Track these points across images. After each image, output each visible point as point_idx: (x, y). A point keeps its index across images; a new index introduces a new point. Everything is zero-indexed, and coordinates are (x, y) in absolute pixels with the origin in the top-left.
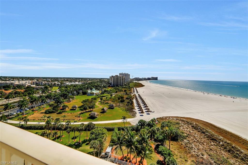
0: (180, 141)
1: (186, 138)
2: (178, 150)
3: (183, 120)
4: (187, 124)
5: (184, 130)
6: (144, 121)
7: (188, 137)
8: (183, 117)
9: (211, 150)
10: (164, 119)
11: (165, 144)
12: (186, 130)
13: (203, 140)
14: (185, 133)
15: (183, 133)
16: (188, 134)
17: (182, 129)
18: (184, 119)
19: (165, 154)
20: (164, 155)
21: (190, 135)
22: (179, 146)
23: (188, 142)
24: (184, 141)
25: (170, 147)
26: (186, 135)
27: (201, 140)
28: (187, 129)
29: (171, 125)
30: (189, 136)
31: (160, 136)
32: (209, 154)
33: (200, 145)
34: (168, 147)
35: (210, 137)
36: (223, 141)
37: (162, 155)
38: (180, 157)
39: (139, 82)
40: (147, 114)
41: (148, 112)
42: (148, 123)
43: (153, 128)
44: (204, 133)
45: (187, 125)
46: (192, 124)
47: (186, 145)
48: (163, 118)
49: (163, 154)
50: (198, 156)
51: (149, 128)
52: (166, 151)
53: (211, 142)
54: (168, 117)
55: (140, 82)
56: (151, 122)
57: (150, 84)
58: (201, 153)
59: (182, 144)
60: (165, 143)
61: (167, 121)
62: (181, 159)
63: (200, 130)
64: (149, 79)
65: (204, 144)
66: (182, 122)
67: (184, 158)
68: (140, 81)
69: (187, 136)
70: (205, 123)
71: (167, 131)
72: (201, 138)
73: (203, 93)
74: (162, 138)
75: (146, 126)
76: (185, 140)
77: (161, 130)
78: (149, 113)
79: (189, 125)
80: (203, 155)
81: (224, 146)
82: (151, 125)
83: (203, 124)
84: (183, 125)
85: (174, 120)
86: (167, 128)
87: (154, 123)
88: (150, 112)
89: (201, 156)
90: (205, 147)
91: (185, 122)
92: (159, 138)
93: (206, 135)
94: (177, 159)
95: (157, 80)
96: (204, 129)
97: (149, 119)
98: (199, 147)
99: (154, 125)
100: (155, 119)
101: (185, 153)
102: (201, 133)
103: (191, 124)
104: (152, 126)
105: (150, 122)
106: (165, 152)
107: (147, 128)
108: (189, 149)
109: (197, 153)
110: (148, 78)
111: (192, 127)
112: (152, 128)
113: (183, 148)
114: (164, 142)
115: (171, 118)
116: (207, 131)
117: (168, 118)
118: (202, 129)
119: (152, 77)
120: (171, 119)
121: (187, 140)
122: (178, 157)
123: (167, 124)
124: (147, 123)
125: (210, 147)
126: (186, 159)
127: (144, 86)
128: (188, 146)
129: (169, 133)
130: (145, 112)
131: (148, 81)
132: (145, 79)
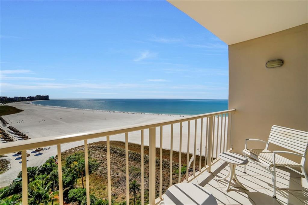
0: (94, 172)
1: (100, 165)
2: (94, 183)
3: (93, 147)
4: (98, 149)
5: (96, 158)
6: (33, 167)
7: (101, 164)
8: (93, 142)
9: (123, 165)
10: (68, 153)
11: (76, 185)
12: (98, 156)
13: (116, 160)
14: (98, 160)
15: (95, 161)
16: (101, 160)
17: (93, 157)
18: (95, 145)
19: (80, 197)
20: (78, 200)
21: (104, 160)
22: (94, 178)
23: (103, 169)
24: (98, 170)
25: (83, 186)
26: (99, 162)
27: (114, 161)
28: (99, 154)
29: (80, 158)
30: (102, 162)
31: (67, 178)
32: (122, 170)
33: (114, 166)
34: (82, 186)
35: (121, 154)
36: (130, 153)
37: (75, 200)
38: (97, 189)
39: (6, 104)
40: (35, 155)
41: (39, 151)
42: (43, 167)
43: (54, 171)
44: (115, 152)
45: (98, 151)
46: (104, 147)
47: (101, 173)
48: (66, 152)
49: (77, 198)
50: (114, 177)
51: (44, 175)
52: (80, 192)
53: (122, 159)
54: (74, 148)
55: (10, 104)
56: (49, 164)
57: (35, 106)
58: (116, 173)
59: (97, 174)
60: (76, 183)
61: (73, 154)
62: (99, 191)
63: (112, 151)
64: (31, 99)
65: (117, 164)
66: (92, 149)
67: (102, 187)
68: (11, 102)
69: (101, 162)
70: (115, 143)
71: (76, 166)
72: (114, 159)
73: (109, 112)
74: (70, 180)
75: (38, 174)
76: (99, 168)
77: (66, 169)
78: (41, 152)
79: (100, 150)
80: (118, 174)
81: (131, 157)
82: (49, 169)
83: (113, 144)
84: (93, 152)
85: (82, 150)
86: (76, 163)
87: (53, 164)
88: (41, 150)
89: (117, 176)
90: (118, 165)
91: (96, 148)
92: (67, 181)
93: (117, 154)
94: (94, 193)
95: (48, 99)
96: (115, 149)
97: (41, 163)
98: (113, 168)
99: (54, 167)
100: (53, 158)
101: (102, 182)
102: (113, 154)
103: (102, 148)
104: (51, 170)
105: (46, 166)
106: (79, 194)
107: (41, 176)
108: (105, 175)
109: (113, 175)
110: (28, 97)
111: (104, 150)
112: (51, 173)
113: (98, 177)
114: (74, 183)
115: (77, 148)
116: (118, 150)
117: (73, 151)
118: (113, 149)
119: (37, 96)
120: (78, 150)
121: (102, 167)
122: (95, 191)
123: (75, 158)
124: (40, 169)
125: (122, 163)
126: (104, 187)
127: (22, 111)
128: (104, 173)
129: (80, 168)
130: (32, 153)
131: (31, 102)
132: (22, 99)
